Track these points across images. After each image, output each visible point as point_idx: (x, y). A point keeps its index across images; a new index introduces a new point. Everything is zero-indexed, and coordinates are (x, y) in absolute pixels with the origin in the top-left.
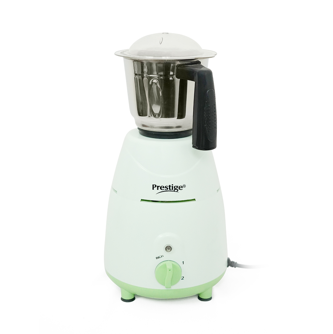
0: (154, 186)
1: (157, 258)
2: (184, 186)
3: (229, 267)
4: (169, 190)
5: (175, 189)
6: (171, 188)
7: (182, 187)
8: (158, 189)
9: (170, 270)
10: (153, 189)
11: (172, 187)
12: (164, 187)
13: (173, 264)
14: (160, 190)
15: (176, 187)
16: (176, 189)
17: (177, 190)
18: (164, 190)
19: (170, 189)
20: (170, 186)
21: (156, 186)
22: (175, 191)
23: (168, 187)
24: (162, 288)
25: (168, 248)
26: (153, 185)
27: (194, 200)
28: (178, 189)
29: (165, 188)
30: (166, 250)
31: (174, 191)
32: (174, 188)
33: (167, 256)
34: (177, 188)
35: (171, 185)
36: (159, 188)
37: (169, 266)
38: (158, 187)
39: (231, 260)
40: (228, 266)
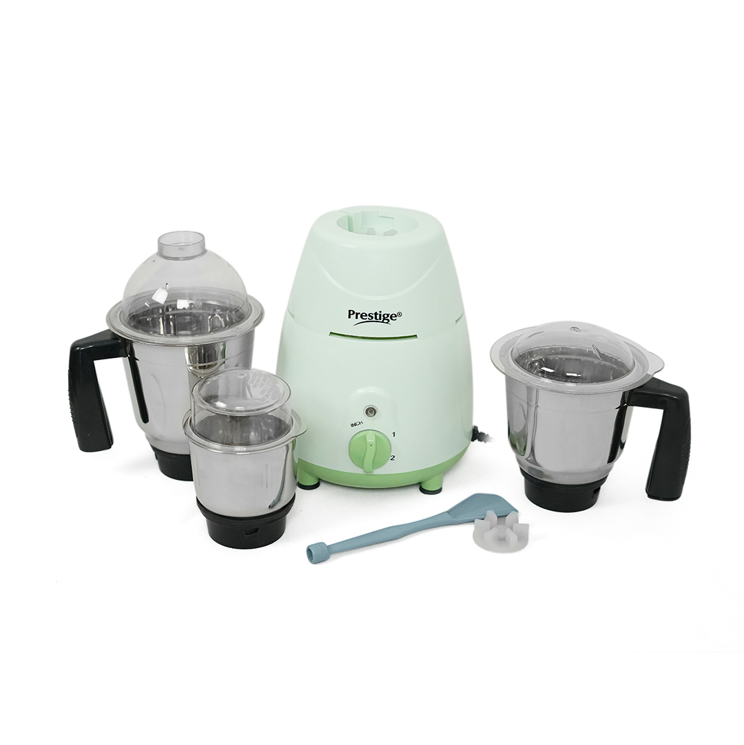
0: (352, 312)
1: (352, 425)
2: (400, 314)
3: (476, 441)
4: (374, 319)
5: (384, 319)
6: (378, 316)
7: (396, 316)
8: (357, 318)
9: (371, 445)
10: (349, 317)
11: (380, 315)
12: (366, 315)
13: (376, 437)
14: (360, 320)
15: (386, 316)
16: (386, 318)
17: (386, 321)
18: (367, 320)
19: (376, 318)
20: (376, 314)
21: (354, 312)
22: (385, 321)
23: (374, 316)
24: (359, 471)
25: (371, 411)
26: (350, 311)
27: (416, 336)
28: (389, 318)
29: (368, 317)
30: (367, 413)
31: (383, 322)
32: (382, 318)
33: (369, 423)
34: (388, 316)
35: (378, 313)
36: (359, 316)
37: (371, 439)
38: (357, 314)
39: (480, 430)
40: (473, 440)
